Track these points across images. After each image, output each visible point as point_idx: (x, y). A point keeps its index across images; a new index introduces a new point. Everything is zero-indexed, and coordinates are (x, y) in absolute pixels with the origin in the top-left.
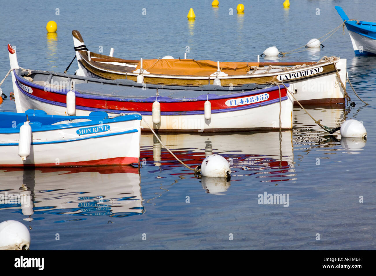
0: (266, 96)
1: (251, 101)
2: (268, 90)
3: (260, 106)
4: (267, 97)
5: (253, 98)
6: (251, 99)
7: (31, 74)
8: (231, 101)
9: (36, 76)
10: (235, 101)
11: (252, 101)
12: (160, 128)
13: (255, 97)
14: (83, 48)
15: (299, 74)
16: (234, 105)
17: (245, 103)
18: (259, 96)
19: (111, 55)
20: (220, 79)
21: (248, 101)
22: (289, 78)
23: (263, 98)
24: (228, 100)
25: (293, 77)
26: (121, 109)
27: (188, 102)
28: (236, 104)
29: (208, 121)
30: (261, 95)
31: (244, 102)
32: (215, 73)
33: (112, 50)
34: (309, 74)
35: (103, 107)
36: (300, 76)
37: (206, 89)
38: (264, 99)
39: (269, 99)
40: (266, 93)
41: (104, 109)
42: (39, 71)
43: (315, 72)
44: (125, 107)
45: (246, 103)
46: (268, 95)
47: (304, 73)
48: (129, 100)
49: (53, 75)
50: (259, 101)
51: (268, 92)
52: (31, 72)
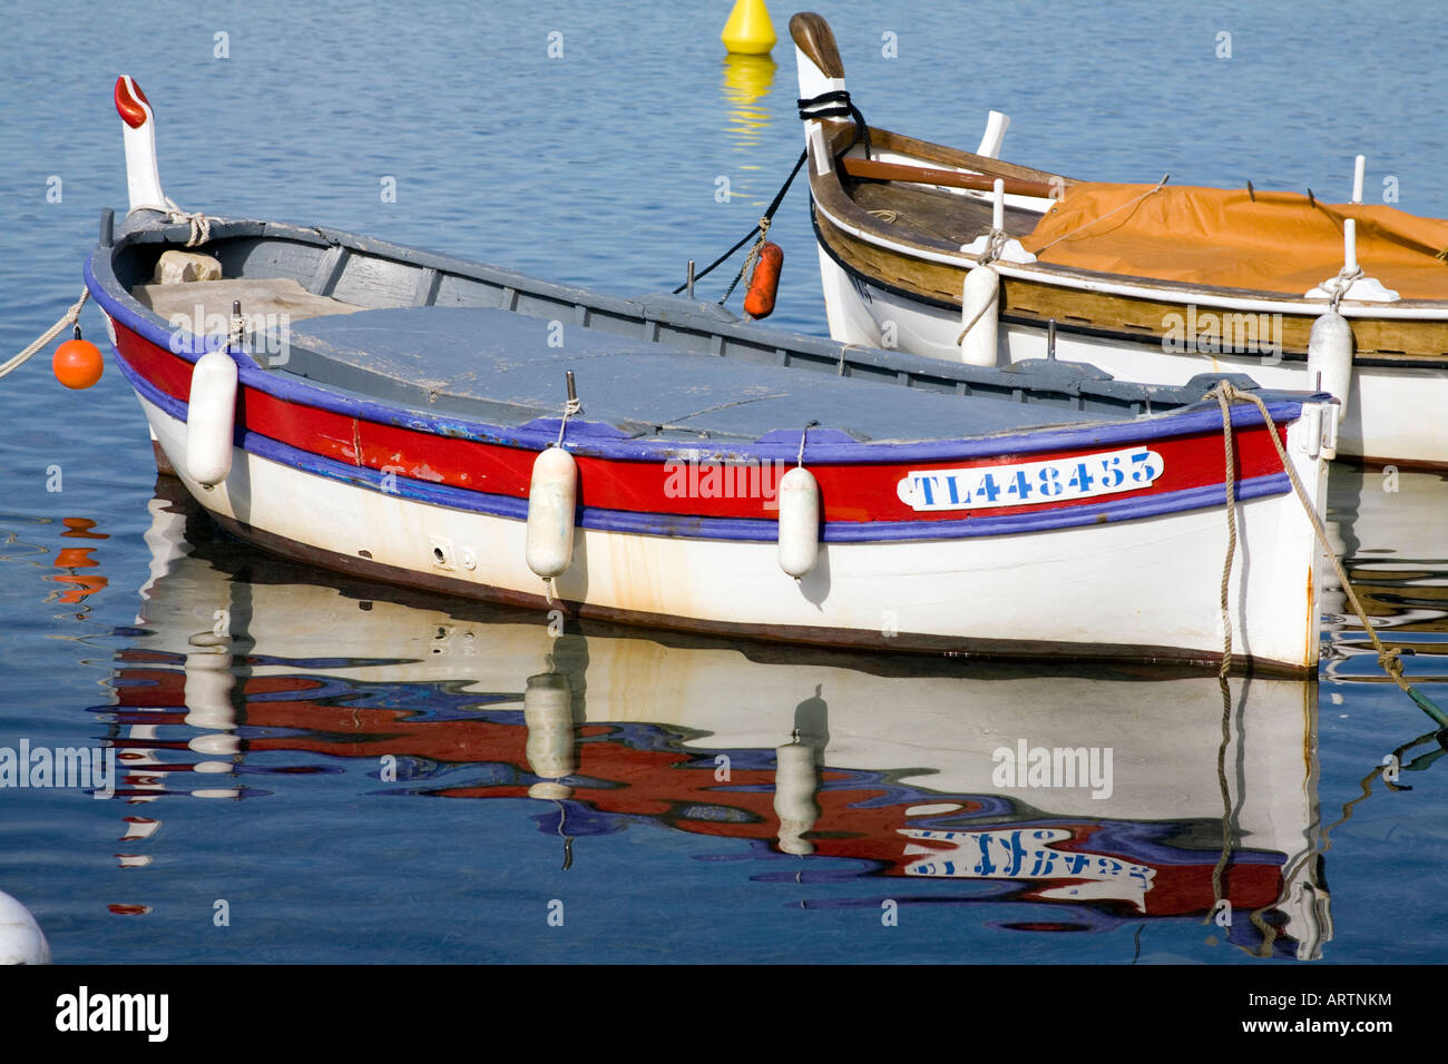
0: (1139, 467)
1: (1044, 490)
2: (1154, 430)
3: (1103, 522)
4: (1150, 471)
5: (1056, 474)
6: (1043, 475)
8: (926, 481)
10: (952, 481)
11: (1051, 489)
13: (1067, 467)
14: (834, 105)
16: (942, 502)
17: (1006, 499)
18: (1093, 462)
21: (1025, 488)
23: (1120, 476)
24: (913, 475)
26: (415, 472)
28: (955, 499)
29: (811, 581)
30: (1109, 456)
31: (1004, 489)
35: (346, 452)
38: (1128, 484)
39: (1163, 484)
40: (1142, 450)
41: (350, 462)
44: (438, 465)
45: (1014, 499)
46: (1156, 461)
48: (444, 429)
50: (1097, 489)
51: (1153, 442)
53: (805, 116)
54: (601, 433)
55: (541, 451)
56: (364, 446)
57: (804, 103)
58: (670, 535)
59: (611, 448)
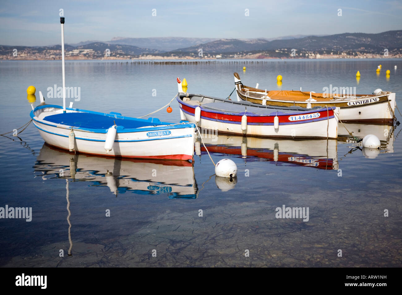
0: (317, 115)
1: (306, 118)
2: (319, 111)
3: (313, 122)
4: (319, 115)
5: (308, 116)
6: (306, 116)
7: (188, 96)
8: (292, 117)
9: (193, 97)
10: (295, 117)
11: (307, 118)
12: (247, 133)
13: (309, 115)
14: (239, 83)
15: (362, 102)
16: (294, 120)
17: (302, 119)
18: (312, 114)
19: (257, 88)
20: (311, 104)
21: (304, 118)
22: (355, 104)
23: (315, 116)
24: (290, 117)
25: (358, 104)
26: (225, 119)
27: (264, 116)
28: (296, 119)
29: (277, 130)
30: (314, 114)
31: (302, 118)
32: (308, 100)
33: (258, 85)
34: (369, 102)
35: (216, 118)
36: (363, 103)
37: (292, 109)
38: (316, 117)
39: (320, 117)
40: (318, 113)
41: (216, 119)
42: (196, 94)
43: (373, 101)
44: (228, 119)
45: (303, 119)
46: (319, 114)
47: (366, 102)
48: (229, 114)
49: (204, 97)
50: (312, 118)
51: (319, 112)
52: (188, 95)
53: (236, 84)
54: (250, 113)
55: (242, 116)
56: (218, 117)
57: (235, 83)
58: (259, 125)
59: (252, 115)
